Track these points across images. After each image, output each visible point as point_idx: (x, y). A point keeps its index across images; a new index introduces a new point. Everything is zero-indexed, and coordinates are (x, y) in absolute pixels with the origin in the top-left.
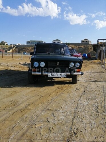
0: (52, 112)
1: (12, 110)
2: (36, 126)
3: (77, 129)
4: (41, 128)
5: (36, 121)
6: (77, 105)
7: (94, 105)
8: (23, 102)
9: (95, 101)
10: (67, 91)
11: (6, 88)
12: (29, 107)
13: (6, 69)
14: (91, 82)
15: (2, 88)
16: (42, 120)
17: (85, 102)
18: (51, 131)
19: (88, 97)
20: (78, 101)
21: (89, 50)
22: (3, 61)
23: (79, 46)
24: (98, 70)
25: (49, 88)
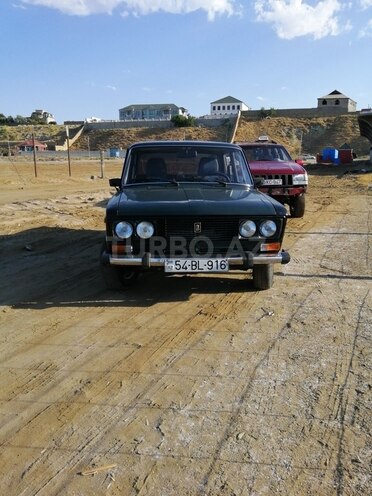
0: (156, 413)
1: (32, 402)
2: (96, 471)
3: (223, 487)
4: (108, 477)
5: (101, 449)
6: (249, 387)
7: (306, 387)
8: (72, 371)
9: (317, 366)
10: (229, 321)
11: (29, 312)
12: (88, 394)
13: (43, 224)
14: (323, 281)
15: (17, 311)
16: (117, 447)
17: (281, 373)
18: (138, 491)
19: (293, 351)
20: (256, 367)
21: (348, 135)
22: (36, 188)
23: (310, 119)
24: (363, 222)
25: (169, 309)
